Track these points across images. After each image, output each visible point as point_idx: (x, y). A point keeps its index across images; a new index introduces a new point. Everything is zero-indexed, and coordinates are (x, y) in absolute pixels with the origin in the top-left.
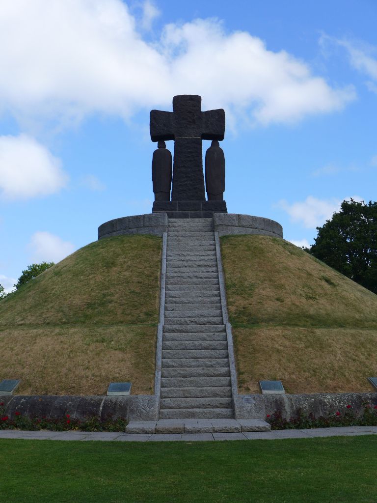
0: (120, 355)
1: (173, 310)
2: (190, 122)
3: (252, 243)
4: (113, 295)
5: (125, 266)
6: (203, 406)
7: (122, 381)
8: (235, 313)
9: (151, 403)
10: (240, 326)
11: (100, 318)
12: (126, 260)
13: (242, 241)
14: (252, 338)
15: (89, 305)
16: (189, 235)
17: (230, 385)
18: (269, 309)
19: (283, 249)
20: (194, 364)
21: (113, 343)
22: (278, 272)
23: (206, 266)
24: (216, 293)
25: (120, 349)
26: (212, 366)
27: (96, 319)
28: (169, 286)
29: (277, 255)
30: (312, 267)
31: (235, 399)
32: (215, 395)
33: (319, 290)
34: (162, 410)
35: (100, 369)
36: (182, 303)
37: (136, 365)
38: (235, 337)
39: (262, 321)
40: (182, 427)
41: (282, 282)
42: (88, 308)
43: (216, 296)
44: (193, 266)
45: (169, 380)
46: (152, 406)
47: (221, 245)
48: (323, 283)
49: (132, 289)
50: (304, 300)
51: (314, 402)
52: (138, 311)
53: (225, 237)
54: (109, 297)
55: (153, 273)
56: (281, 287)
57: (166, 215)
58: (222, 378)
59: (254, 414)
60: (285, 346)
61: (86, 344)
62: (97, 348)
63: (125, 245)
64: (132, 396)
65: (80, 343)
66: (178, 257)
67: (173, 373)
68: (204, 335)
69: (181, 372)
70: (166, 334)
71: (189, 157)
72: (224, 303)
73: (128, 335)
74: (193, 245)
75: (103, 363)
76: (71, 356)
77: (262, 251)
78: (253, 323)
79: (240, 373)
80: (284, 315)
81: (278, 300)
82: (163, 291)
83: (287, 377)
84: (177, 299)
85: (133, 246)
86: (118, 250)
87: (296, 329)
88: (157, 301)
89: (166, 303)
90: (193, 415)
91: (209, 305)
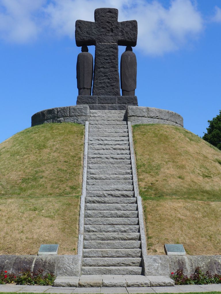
0: (49, 221)
1: (94, 185)
2: (109, 31)
3: (158, 131)
4: (43, 171)
5: (54, 148)
6: (118, 264)
7: (50, 243)
8: (145, 188)
9: (75, 261)
10: (149, 199)
11: (32, 190)
12: (54, 143)
13: (150, 129)
14: (158, 208)
15: (24, 180)
16: (107, 123)
17: (141, 248)
18: (173, 186)
19: (183, 136)
20: (110, 229)
21: (43, 211)
22: (180, 154)
23: (120, 149)
24: (129, 171)
25: (49, 217)
26: (125, 232)
27: (29, 192)
28: (90, 165)
29: (179, 141)
30: (207, 151)
31: (145, 258)
32: (128, 256)
33: (213, 170)
34: (84, 267)
35: (32, 233)
36: (100, 179)
37: (63, 230)
38: (145, 208)
39: (167, 195)
40: (101, 282)
41: (183, 163)
42: (23, 182)
43: (129, 173)
44: (109, 149)
45: (90, 242)
46: (76, 264)
47: (133, 132)
48: (217, 164)
49: (60, 167)
50: (201, 178)
51: (210, 263)
52: (65, 185)
53: (136, 125)
54: (40, 173)
55: (77, 154)
56: (182, 167)
57: (88, 107)
58: (134, 241)
59: (161, 272)
60: (186, 216)
61: (21, 212)
62: (30, 215)
63: (54, 131)
64: (59, 255)
65: (16, 211)
66: (98, 141)
67: (93, 237)
68: (119, 206)
69: (100, 236)
70: (88, 204)
71: (107, 59)
72: (135, 179)
73: (56, 205)
74: (110, 131)
75: (35, 228)
76: (9, 222)
77: (166, 138)
78: (159, 197)
79: (149, 238)
80: (185, 190)
81: (180, 177)
82: (86, 169)
83: (188, 241)
84: (97, 176)
85: (61, 132)
86: (49, 135)
87: (195, 201)
88: (81, 177)
89: (87, 179)
90: (110, 272)
91: (123, 181)
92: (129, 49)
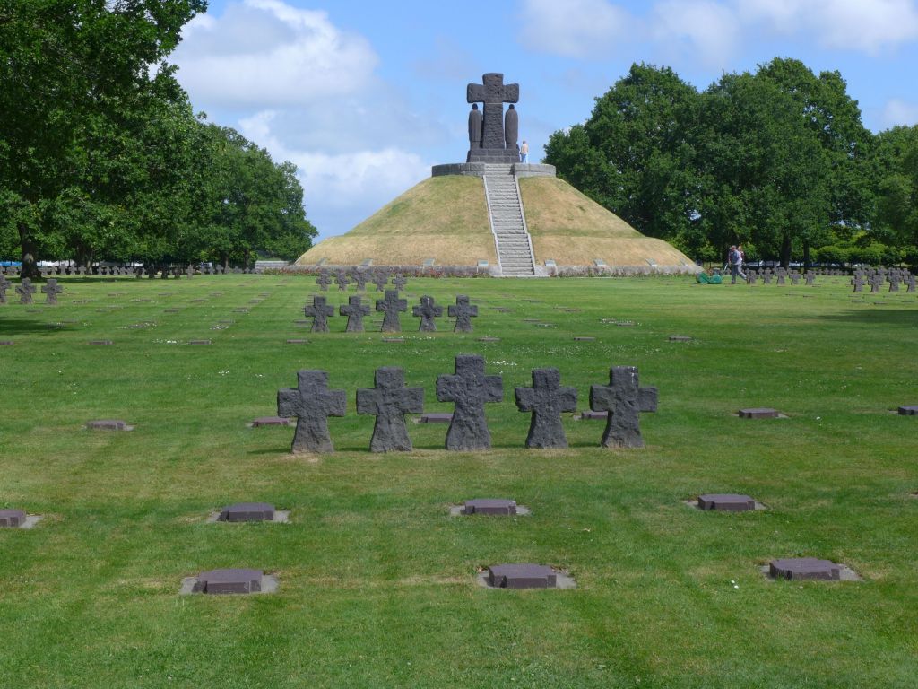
1: (498, 225)
2: (495, 92)
5: (466, 199)
7: (484, 260)
8: (531, 228)
9: (499, 268)
10: (534, 235)
12: (465, 194)
14: (540, 241)
16: (499, 177)
17: (531, 262)
18: (548, 226)
20: (514, 253)
21: (474, 242)
23: (511, 199)
24: (519, 216)
25: (478, 246)
26: (522, 254)
27: (459, 230)
28: (493, 212)
30: (573, 199)
31: (535, 268)
32: (525, 266)
33: (576, 215)
36: (502, 221)
37: (488, 253)
38: (532, 240)
39: (545, 232)
41: (555, 209)
42: (452, 224)
44: (504, 199)
45: (504, 260)
47: (519, 185)
48: (579, 210)
49: (473, 213)
50: (567, 221)
51: (568, 269)
52: (480, 226)
53: (521, 179)
54: (462, 218)
55: (483, 203)
58: (528, 259)
59: (543, 273)
60: (556, 245)
61: (461, 243)
62: (467, 245)
64: (490, 266)
66: (495, 193)
67: (505, 257)
69: (509, 256)
71: (494, 117)
72: (524, 222)
74: (502, 184)
75: (472, 252)
76: (456, 248)
78: (541, 234)
79: (535, 257)
80: (556, 229)
81: (553, 220)
82: (491, 215)
83: (557, 259)
84: (499, 220)
87: (562, 236)
88: (489, 220)
89: (493, 222)
91: (517, 223)
92: (512, 107)
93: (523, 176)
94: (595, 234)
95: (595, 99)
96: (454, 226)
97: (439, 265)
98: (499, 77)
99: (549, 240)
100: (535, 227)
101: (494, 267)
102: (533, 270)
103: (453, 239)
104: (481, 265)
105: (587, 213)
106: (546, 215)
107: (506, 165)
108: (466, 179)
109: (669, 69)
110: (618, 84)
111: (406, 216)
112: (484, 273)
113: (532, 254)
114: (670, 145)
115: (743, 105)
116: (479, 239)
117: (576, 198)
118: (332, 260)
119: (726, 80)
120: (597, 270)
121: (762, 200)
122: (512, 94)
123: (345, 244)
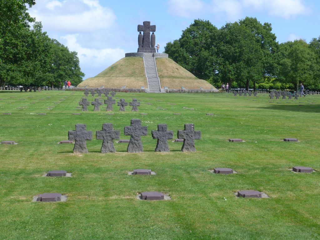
0: (141, 82)
3: (162, 60)
5: (137, 65)
8: (159, 75)
10: (161, 78)
11: (135, 76)
14: (163, 80)
16: (149, 57)
17: (160, 87)
19: (168, 61)
20: (153, 84)
23: (153, 65)
24: (156, 71)
26: (156, 84)
28: (146, 70)
32: (157, 89)
33: (175, 71)
34: (150, 91)
35: (139, 84)
36: (149, 73)
37: (145, 84)
39: (164, 77)
44: (150, 65)
47: (156, 60)
48: (176, 69)
49: (140, 70)
50: (172, 73)
51: (172, 90)
52: (142, 75)
54: (135, 72)
55: (143, 67)
59: (164, 91)
60: (168, 82)
61: (135, 80)
66: (147, 63)
68: (154, 79)
71: (147, 37)
74: (150, 60)
76: (133, 82)
80: (168, 76)
83: (168, 86)
85: (137, 60)
86: (134, 61)
87: (170, 79)
88: (145, 73)
90: (154, 91)
91: (155, 74)
92: (153, 33)
93: (157, 57)
94: (182, 78)
95: (182, 31)
96: (132, 74)
97: (127, 88)
98: (149, 23)
99: (165, 80)
100: (161, 75)
101: (147, 89)
102: (160, 90)
103: (132, 79)
104: (142, 88)
105: (179, 70)
106: (165, 71)
107: (151, 53)
108: (137, 58)
109: (208, 21)
110: (191, 26)
111: (116, 71)
112: (143, 91)
113: (160, 85)
114: (208, 47)
115: (233, 34)
116: (141, 79)
117: (175, 65)
118: (90, 86)
119: (227, 25)
120: (182, 90)
121: (239, 67)
122: (153, 28)
123: (94, 80)
